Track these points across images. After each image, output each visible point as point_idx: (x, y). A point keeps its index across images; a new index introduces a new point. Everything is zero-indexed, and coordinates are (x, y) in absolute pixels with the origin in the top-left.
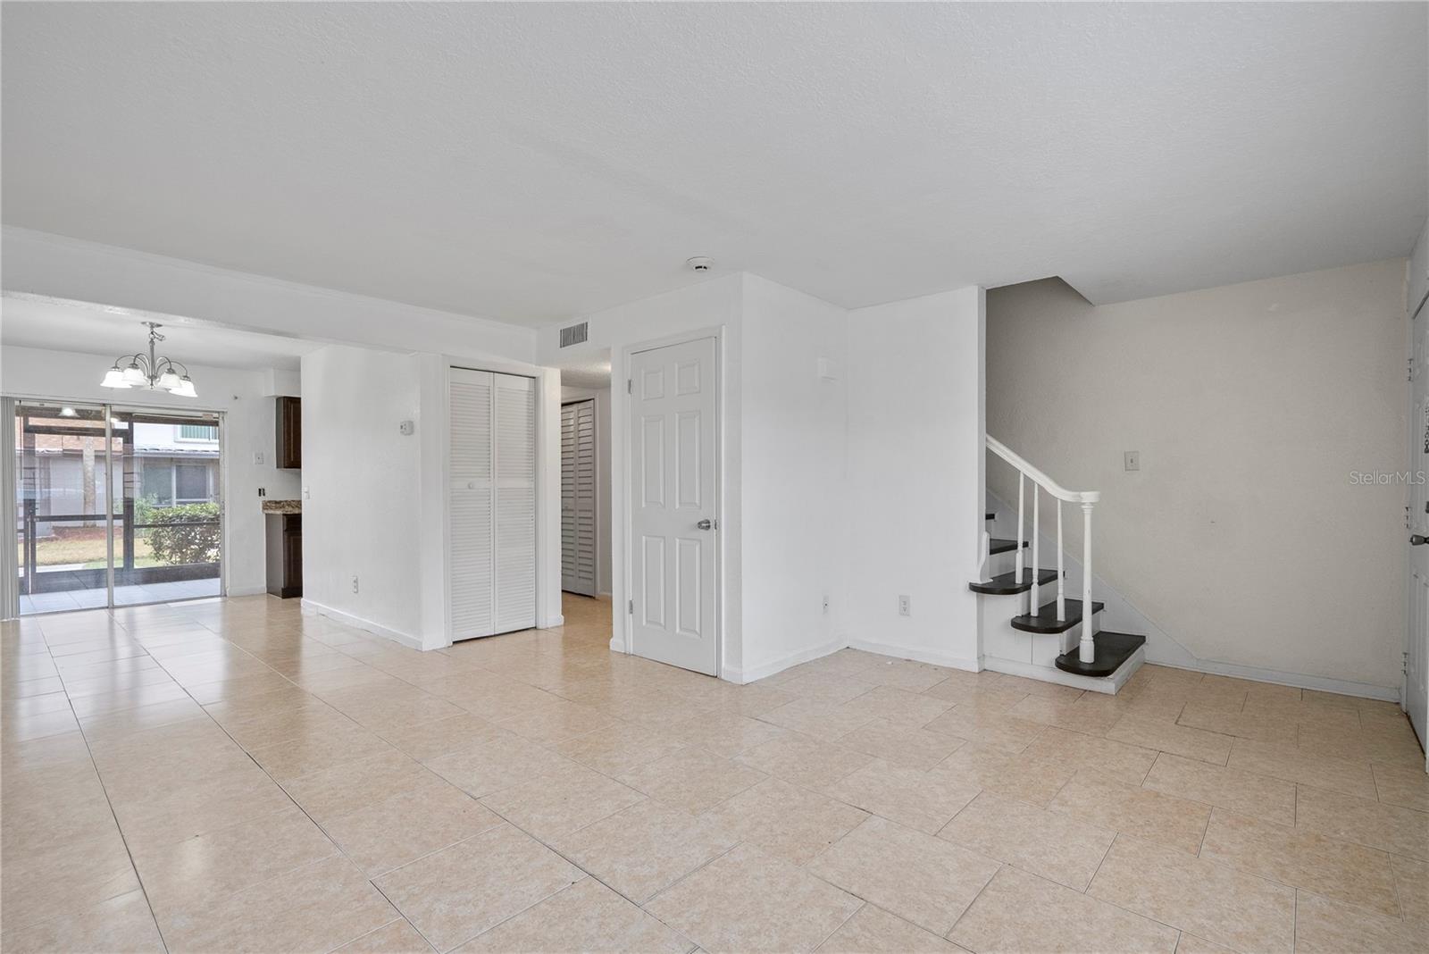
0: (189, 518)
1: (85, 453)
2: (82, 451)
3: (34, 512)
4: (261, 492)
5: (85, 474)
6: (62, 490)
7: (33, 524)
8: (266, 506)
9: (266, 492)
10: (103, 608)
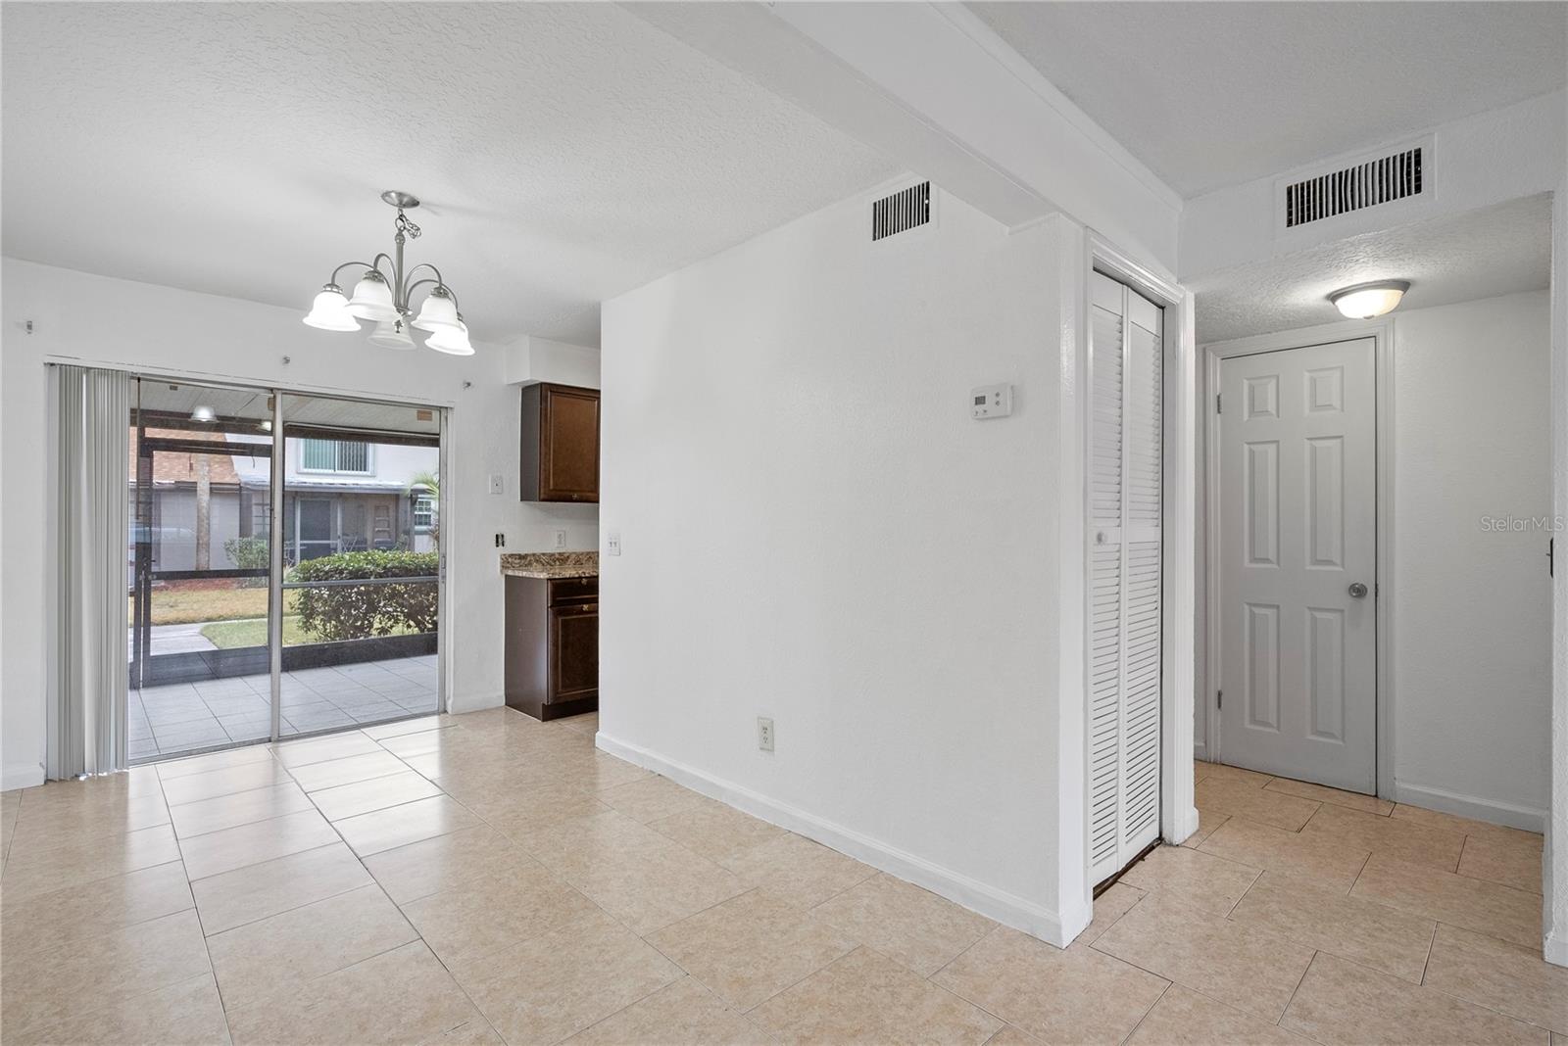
0: (350, 572)
1: (200, 487)
2: (196, 483)
3: (149, 566)
4: (499, 540)
5: (199, 511)
6: (175, 529)
7: (148, 583)
8: (507, 561)
9: (506, 538)
10: (261, 741)
